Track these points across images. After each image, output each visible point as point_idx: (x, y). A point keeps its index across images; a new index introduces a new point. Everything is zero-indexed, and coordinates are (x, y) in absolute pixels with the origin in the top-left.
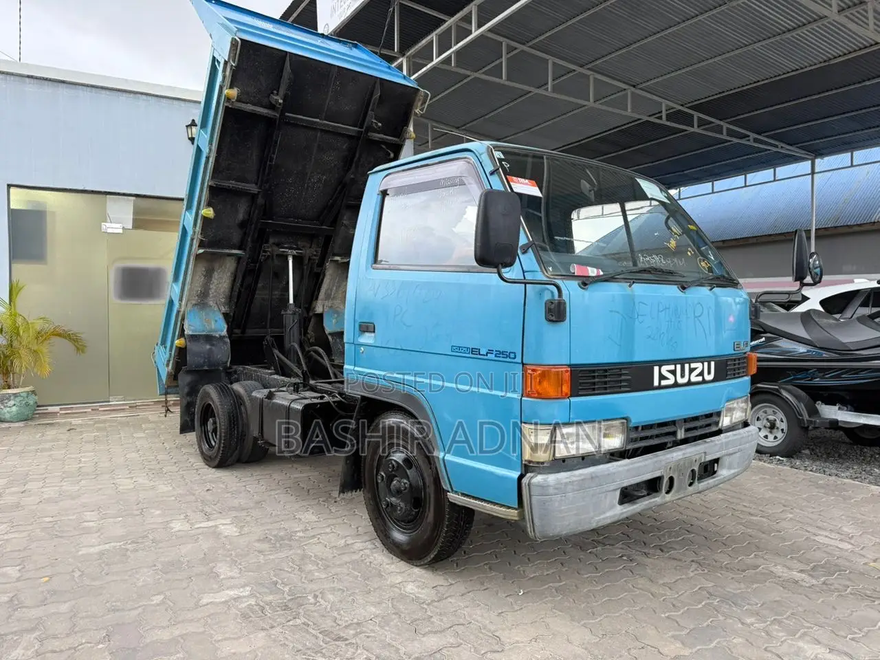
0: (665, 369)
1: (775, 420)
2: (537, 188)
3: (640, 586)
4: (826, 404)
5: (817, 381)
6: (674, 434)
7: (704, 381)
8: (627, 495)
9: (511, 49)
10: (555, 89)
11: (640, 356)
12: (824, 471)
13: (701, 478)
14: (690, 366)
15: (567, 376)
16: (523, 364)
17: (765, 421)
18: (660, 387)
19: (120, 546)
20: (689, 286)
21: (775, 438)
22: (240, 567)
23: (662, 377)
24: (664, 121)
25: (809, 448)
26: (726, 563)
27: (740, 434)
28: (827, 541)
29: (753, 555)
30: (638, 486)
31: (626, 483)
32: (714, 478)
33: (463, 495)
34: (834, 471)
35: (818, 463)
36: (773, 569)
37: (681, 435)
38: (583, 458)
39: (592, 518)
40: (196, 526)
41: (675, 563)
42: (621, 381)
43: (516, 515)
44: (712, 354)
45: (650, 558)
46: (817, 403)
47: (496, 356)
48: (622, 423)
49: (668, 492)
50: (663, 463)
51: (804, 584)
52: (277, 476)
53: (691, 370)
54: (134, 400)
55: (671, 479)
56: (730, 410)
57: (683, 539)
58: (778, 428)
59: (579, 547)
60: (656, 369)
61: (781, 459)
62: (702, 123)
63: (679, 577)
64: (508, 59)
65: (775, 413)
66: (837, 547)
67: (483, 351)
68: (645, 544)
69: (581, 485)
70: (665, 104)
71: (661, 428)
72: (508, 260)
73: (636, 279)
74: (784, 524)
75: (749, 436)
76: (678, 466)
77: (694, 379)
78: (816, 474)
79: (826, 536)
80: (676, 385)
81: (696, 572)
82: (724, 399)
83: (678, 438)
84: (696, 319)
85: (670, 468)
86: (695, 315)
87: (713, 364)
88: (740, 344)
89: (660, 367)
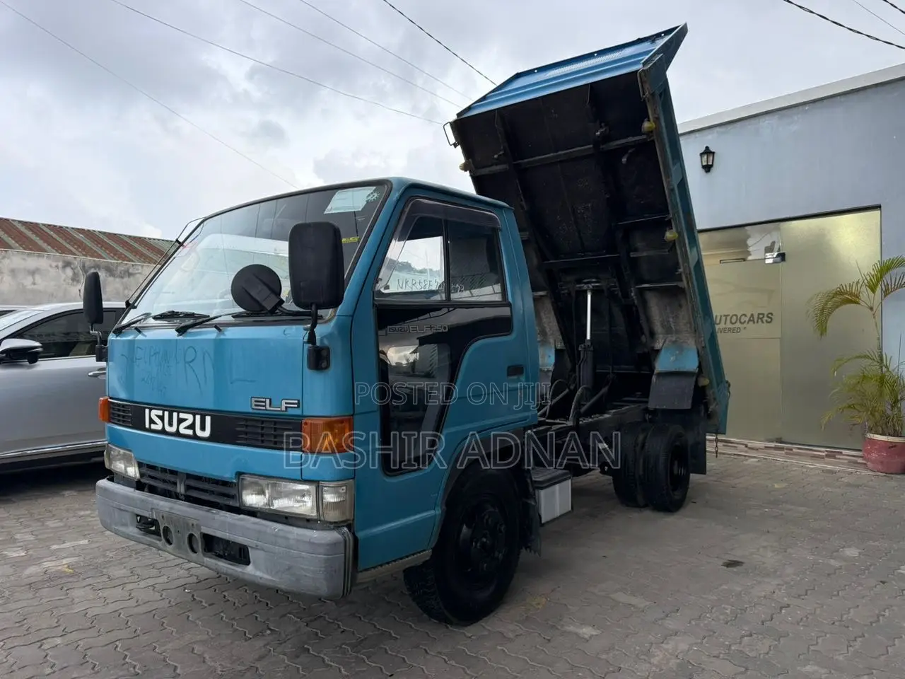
0: (154, 412)
14: (178, 416)
18: (150, 430)
23: (152, 421)
44: (209, 406)
48: (131, 455)
49: (169, 542)
53: (180, 421)
55: (167, 529)
60: (147, 411)
77: (182, 431)
80: (163, 431)
83: (178, 491)
84: (187, 365)
85: (163, 517)
86: (186, 360)
87: (208, 419)
88: (265, 402)
89: (150, 410)
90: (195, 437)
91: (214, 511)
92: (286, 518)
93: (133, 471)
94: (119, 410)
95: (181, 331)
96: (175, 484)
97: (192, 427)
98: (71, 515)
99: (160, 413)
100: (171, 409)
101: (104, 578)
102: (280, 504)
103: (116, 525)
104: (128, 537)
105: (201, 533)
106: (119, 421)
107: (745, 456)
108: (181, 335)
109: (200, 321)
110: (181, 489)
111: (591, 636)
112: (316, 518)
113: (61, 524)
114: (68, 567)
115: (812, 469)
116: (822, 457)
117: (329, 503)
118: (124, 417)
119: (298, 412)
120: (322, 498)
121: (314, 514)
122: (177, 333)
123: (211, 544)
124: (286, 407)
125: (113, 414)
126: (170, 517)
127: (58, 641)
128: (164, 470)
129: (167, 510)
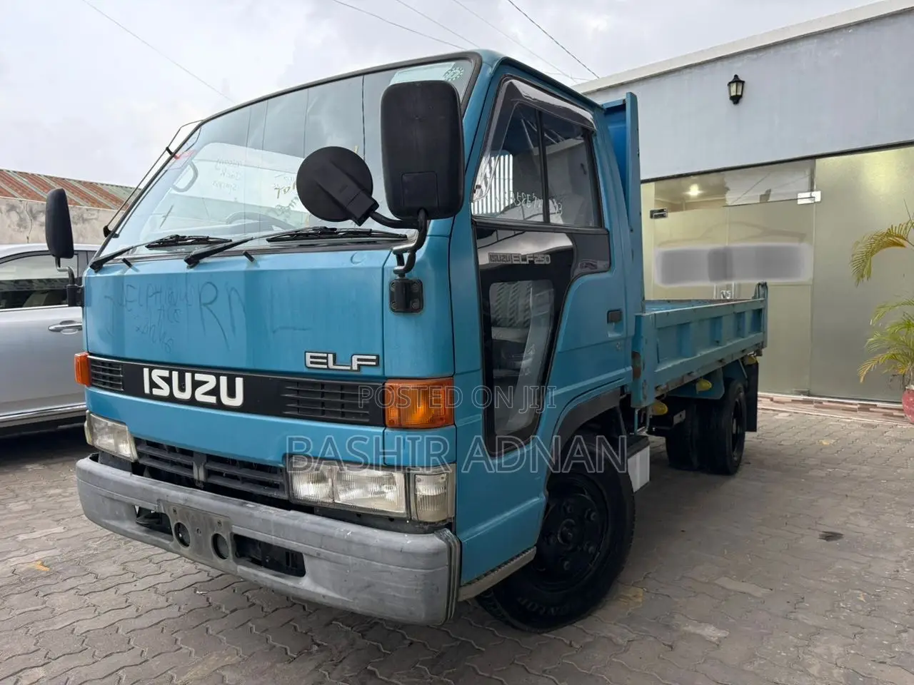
0: (157, 373)
7: (222, 406)
11: (131, 352)
14: (193, 377)
18: (151, 396)
23: (153, 385)
38: (113, 456)
53: (196, 384)
60: (146, 371)
77: (199, 396)
80: (171, 398)
83: (196, 476)
84: (203, 307)
85: (175, 511)
86: (203, 301)
87: (239, 382)
88: (326, 358)
89: (151, 370)
90: (220, 406)
91: (251, 505)
92: (359, 515)
93: (127, 450)
94: (104, 370)
95: (193, 261)
96: (191, 467)
97: (215, 392)
98: (40, 495)
99: (166, 373)
100: (182, 369)
101: (91, 578)
102: (350, 496)
103: (107, 518)
104: (125, 534)
105: (232, 533)
106: (104, 383)
107: (774, 410)
108: (191, 267)
109: (219, 247)
110: (199, 474)
111: (720, 640)
112: (405, 516)
113: (26, 507)
114: (42, 564)
115: (849, 423)
116: (855, 411)
117: (425, 497)
118: (111, 378)
119: (377, 372)
120: (415, 490)
121: (401, 510)
122: (187, 264)
123: (246, 548)
124: (359, 366)
125: (96, 375)
126: (185, 509)
127: (40, 672)
128: (172, 449)
129: (182, 502)
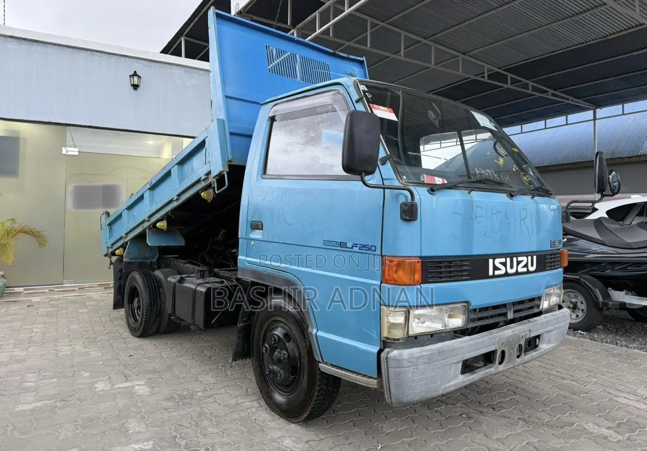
0: (498, 261)
1: (577, 302)
2: (394, 114)
3: (477, 441)
4: (615, 290)
5: (608, 272)
6: (505, 314)
7: (528, 272)
8: (468, 367)
9: (374, 25)
10: (406, 55)
11: (477, 251)
12: (616, 343)
13: (526, 351)
14: (517, 259)
15: (419, 266)
16: (382, 256)
17: (569, 303)
18: (494, 276)
19: (51, 403)
20: (516, 195)
21: (577, 316)
22: (147, 422)
23: (496, 268)
24: (486, 80)
25: (601, 324)
26: (547, 420)
27: (556, 315)
28: (626, 401)
29: (568, 414)
30: (476, 359)
31: (468, 356)
32: (536, 351)
33: (332, 365)
34: (624, 343)
35: (610, 336)
36: (586, 427)
37: (510, 316)
38: (432, 336)
39: (440, 386)
40: (116, 387)
41: (505, 421)
42: (462, 271)
43: (376, 384)
44: (534, 249)
45: (485, 416)
46: (609, 289)
47: (359, 249)
48: (464, 306)
49: (500, 363)
50: (497, 340)
51: (612, 440)
52: (187, 345)
53: (519, 263)
54: (83, 283)
55: (503, 353)
56: (549, 295)
57: (511, 399)
58: (578, 309)
59: (426, 407)
60: (491, 261)
61: (582, 332)
62: (514, 82)
63: (509, 433)
64: (372, 33)
65: (576, 297)
66: (635, 407)
67: (349, 245)
68: (480, 403)
69: (431, 359)
70: (487, 66)
71: (495, 310)
72: (370, 169)
73: (474, 188)
74: (589, 387)
75: (563, 316)
76: (509, 342)
77: (520, 270)
78: (610, 345)
79: (625, 398)
80: (506, 274)
81: (522, 429)
82: (544, 287)
83: (509, 318)
84: (522, 221)
85: (502, 344)
86: (521, 218)
87: (535, 258)
88: (555, 242)
89: (494, 260)
93: (460, 321)
97: (527, 265)
99: (504, 260)
118: (450, 272)
